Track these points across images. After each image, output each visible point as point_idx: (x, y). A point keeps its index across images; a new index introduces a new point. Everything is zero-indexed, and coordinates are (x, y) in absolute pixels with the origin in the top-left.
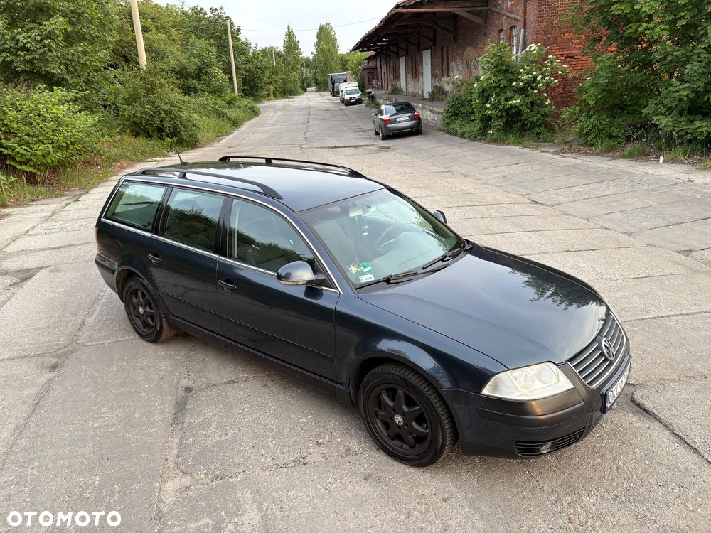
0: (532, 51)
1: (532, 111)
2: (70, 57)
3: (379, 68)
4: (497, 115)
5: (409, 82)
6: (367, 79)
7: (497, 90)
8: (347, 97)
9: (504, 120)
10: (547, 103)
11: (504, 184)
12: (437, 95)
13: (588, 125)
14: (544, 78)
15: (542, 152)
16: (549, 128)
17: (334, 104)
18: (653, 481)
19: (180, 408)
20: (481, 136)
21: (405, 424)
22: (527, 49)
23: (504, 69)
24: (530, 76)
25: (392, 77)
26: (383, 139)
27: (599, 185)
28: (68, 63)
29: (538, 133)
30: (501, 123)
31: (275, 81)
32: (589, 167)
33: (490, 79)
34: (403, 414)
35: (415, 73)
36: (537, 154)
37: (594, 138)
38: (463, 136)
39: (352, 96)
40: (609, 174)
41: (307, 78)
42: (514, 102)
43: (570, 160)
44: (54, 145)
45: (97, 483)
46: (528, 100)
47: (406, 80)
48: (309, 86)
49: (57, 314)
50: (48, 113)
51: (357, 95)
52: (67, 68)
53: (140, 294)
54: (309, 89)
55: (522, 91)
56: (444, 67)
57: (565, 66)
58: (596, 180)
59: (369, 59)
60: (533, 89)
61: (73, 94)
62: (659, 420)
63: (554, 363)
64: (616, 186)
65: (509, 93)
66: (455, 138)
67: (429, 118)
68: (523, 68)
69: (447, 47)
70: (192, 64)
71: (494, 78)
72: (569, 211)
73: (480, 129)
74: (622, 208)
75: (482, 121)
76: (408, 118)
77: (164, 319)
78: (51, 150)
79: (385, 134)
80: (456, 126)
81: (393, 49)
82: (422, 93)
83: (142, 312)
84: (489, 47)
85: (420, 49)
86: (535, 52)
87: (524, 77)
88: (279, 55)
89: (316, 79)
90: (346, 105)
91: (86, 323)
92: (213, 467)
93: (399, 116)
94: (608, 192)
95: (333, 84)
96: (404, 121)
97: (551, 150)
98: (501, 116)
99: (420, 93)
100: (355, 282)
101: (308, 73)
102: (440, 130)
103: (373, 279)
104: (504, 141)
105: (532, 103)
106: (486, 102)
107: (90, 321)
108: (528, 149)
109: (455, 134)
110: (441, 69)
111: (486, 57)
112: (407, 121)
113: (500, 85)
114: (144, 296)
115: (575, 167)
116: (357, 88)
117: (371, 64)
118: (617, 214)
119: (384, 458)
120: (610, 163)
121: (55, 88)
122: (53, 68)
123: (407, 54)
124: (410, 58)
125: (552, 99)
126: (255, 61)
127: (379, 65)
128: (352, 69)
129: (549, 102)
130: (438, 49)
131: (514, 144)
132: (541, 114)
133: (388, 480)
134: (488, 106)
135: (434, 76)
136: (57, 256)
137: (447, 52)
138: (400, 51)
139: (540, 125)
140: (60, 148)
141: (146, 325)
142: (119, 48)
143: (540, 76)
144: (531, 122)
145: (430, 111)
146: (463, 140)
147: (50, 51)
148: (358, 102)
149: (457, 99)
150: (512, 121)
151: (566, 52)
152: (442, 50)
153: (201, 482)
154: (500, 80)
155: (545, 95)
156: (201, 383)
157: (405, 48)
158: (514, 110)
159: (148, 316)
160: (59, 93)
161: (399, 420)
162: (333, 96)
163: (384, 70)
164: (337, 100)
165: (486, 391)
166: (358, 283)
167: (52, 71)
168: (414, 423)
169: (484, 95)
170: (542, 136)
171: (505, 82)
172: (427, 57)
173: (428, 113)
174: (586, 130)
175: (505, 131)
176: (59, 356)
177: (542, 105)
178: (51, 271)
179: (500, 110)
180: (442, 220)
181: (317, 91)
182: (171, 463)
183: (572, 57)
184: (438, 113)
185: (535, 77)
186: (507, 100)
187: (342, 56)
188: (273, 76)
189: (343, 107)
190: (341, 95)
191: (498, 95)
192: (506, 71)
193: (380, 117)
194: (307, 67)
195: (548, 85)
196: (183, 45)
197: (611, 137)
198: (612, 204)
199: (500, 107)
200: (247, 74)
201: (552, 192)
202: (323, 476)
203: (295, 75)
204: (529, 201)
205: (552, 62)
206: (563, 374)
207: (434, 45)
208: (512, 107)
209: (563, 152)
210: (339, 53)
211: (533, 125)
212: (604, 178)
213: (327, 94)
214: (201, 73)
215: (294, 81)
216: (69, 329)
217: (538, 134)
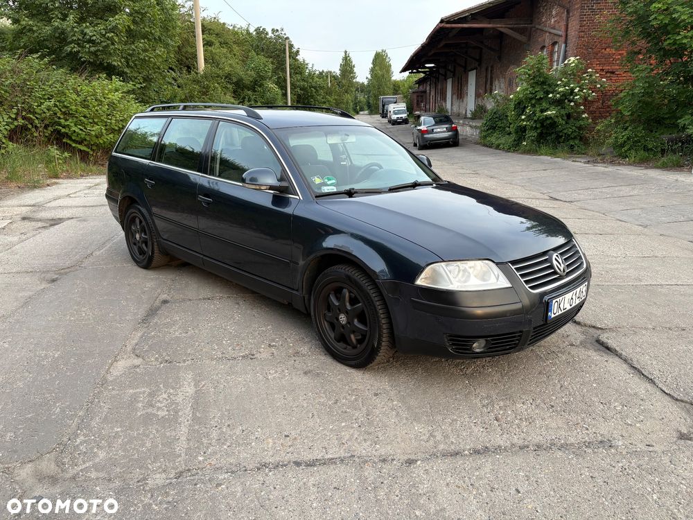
0: (571, 64)
1: (566, 123)
2: (131, 52)
3: (428, 91)
4: (532, 127)
5: (454, 103)
6: (417, 102)
7: (533, 102)
8: (394, 117)
9: (539, 131)
10: (584, 116)
11: (527, 184)
12: (479, 112)
13: (623, 136)
14: (582, 91)
15: (573, 161)
16: (584, 141)
17: (382, 123)
18: (595, 399)
19: (152, 312)
20: (515, 147)
21: (348, 323)
22: (566, 62)
23: (541, 82)
24: (567, 88)
25: (439, 99)
26: (419, 149)
27: (623, 188)
28: (129, 57)
29: (572, 145)
30: (535, 134)
31: (328, 101)
32: (618, 174)
33: (527, 89)
34: (347, 312)
35: (460, 94)
36: (569, 163)
37: (629, 149)
38: (498, 147)
39: (399, 116)
40: (637, 179)
41: (360, 102)
42: (549, 112)
43: (600, 168)
44: (107, 127)
45: (56, 356)
46: (563, 112)
47: (452, 101)
48: (362, 109)
49: (71, 247)
50: (104, 98)
51: (404, 116)
52: (128, 63)
53: (138, 221)
54: (361, 113)
55: (559, 103)
56: (487, 86)
57: (604, 80)
58: (622, 184)
59: (420, 82)
60: (570, 101)
61: (130, 86)
62: (620, 356)
63: (493, 262)
64: (641, 189)
65: (544, 105)
66: (489, 149)
67: (469, 134)
68: (561, 80)
69: (492, 67)
70: (248, 76)
71: (531, 89)
72: (587, 207)
73: (515, 140)
74: (643, 205)
75: (517, 132)
76: (445, 129)
77: (155, 244)
78: (104, 131)
79: (422, 144)
80: (493, 139)
81: (442, 71)
82: (466, 113)
83: (138, 239)
84: (528, 58)
85: (466, 71)
86: (574, 64)
87: (561, 89)
88: (335, 77)
89: (369, 103)
90: (393, 124)
91: (94, 254)
92: (164, 354)
93: (437, 127)
94: (632, 193)
95: (383, 106)
96: (441, 132)
97: (582, 161)
98: (536, 128)
99: (464, 112)
100: (316, 190)
101: (362, 98)
102: (477, 143)
103: (335, 190)
104: (537, 151)
105: (569, 116)
106: (522, 114)
107: (98, 253)
108: (559, 159)
109: (490, 146)
110: (485, 88)
111: (523, 68)
112: (444, 132)
113: (536, 96)
114: (141, 222)
115: (603, 173)
116: (405, 109)
117: (421, 88)
118: (636, 211)
119: (329, 360)
120: (641, 171)
121: (113, 77)
122: (115, 61)
123: (454, 75)
124: (457, 79)
125: (590, 113)
126: (311, 81)
127: (428, 88)
128: (403, 93)
129: (586, 115)
130: (483, 69)
131: (546, 155)
132: (576, 127)
133: (326, 376)
134: (523, 117)
135: (478, 95)
136: (89, 211)
137: (491, 71)
138: (448, 73)
139: (575, 138)
140: (113, 131)
141: (142, 252)
142: (184, 58)
143: (578, 89)
144: (565, 134)
145: (470, 126)
146: (498, 151)
147: (113, 44)
148: (405, 121)
149: (495, 113)
150: (546, 133)
151: (606, 68)
152: (487, 70)
153: (150, 363)
154: (536, 92)
155: (582, 107)
156: (178, 298)
157: (452, 70)
158: (548, 122)
159: (143, 242)
160: (116, 82)
161: (343, 318)
162: (383, 117)
163: (433, 93)
164: (385, 120)
165: (420, 282)
166: (318, 191)
167: (113, 63)
168: (356, 320)
169: (520, 106)
170: (576, 148)
171: (542, 93)
172: (472, 79)
173: (468, 129)
174: (620, 141)
175: (539, 142)
176: (61, 274)
177: (578, 118)
178: (78, 221)
179: (535, 121)
180: (426, 163)
181: (369, 114)
182: (129, 348)
183: (613, 73)
184: (476, 127)
185: (572, 90)
186: (542, 111)
187: (395, 81)
188: (327, 96)
189: (390, 126)
190: (389, 116)
191: (533, 106)
192: (543, 83)
193: (419, 128)
194: (362, 92)
195: (585, 99)
196: (243, 61)
197: (646, 149)
198: (633, 202)
199: (535, 118)
200: (302, 92)
201: (573, 192)
202: (266, 368)
203: (348, 97)
204: (548, 198)
205: (591, 76)
206: (504, 276)
207: (479, 65)
208: (547, 118)
209: (595, 162)
210: (393, 78)
211: (568, 137)
212: (631, 182)
213: (378, 117)
214: (256, 85)
215: (347, 103)
216: (77, 257)
217: (572, 147)
